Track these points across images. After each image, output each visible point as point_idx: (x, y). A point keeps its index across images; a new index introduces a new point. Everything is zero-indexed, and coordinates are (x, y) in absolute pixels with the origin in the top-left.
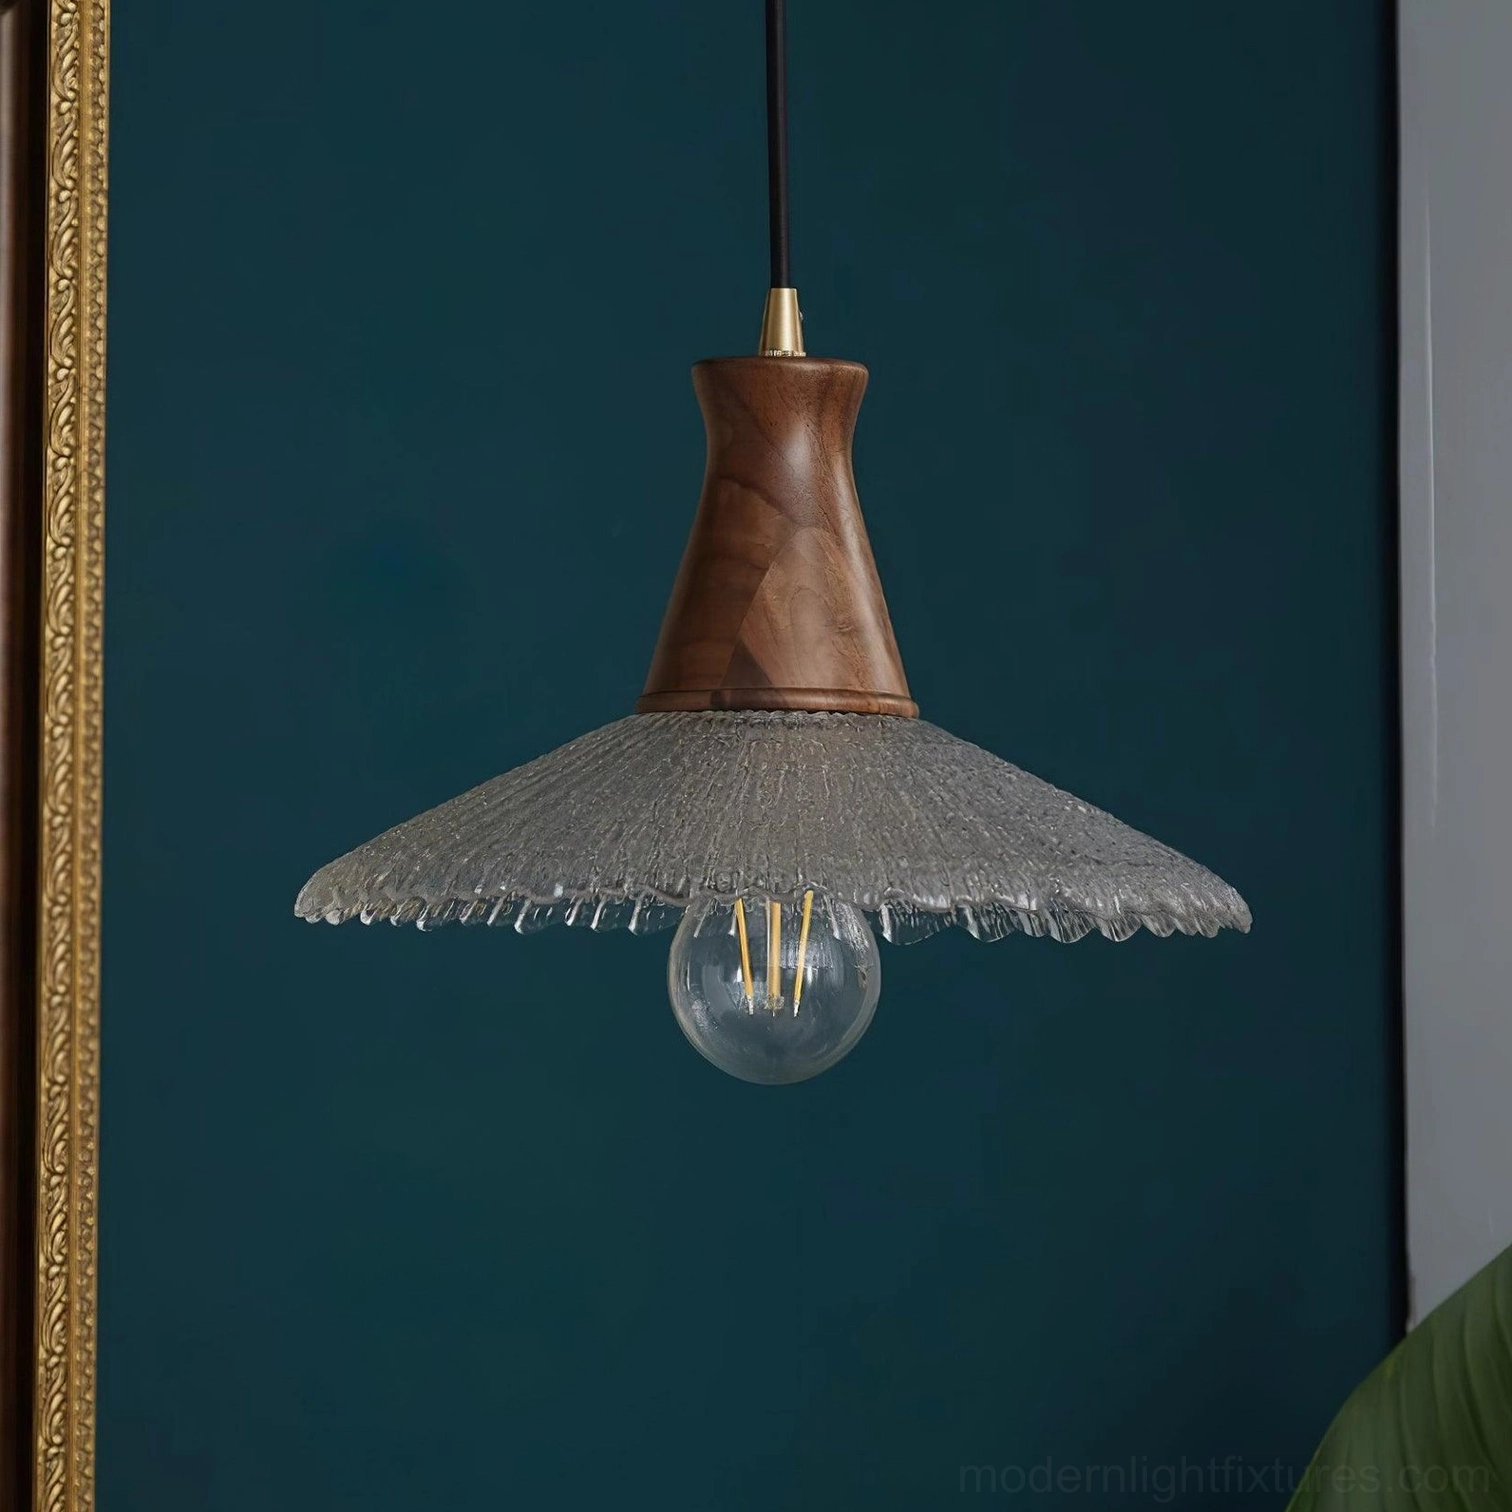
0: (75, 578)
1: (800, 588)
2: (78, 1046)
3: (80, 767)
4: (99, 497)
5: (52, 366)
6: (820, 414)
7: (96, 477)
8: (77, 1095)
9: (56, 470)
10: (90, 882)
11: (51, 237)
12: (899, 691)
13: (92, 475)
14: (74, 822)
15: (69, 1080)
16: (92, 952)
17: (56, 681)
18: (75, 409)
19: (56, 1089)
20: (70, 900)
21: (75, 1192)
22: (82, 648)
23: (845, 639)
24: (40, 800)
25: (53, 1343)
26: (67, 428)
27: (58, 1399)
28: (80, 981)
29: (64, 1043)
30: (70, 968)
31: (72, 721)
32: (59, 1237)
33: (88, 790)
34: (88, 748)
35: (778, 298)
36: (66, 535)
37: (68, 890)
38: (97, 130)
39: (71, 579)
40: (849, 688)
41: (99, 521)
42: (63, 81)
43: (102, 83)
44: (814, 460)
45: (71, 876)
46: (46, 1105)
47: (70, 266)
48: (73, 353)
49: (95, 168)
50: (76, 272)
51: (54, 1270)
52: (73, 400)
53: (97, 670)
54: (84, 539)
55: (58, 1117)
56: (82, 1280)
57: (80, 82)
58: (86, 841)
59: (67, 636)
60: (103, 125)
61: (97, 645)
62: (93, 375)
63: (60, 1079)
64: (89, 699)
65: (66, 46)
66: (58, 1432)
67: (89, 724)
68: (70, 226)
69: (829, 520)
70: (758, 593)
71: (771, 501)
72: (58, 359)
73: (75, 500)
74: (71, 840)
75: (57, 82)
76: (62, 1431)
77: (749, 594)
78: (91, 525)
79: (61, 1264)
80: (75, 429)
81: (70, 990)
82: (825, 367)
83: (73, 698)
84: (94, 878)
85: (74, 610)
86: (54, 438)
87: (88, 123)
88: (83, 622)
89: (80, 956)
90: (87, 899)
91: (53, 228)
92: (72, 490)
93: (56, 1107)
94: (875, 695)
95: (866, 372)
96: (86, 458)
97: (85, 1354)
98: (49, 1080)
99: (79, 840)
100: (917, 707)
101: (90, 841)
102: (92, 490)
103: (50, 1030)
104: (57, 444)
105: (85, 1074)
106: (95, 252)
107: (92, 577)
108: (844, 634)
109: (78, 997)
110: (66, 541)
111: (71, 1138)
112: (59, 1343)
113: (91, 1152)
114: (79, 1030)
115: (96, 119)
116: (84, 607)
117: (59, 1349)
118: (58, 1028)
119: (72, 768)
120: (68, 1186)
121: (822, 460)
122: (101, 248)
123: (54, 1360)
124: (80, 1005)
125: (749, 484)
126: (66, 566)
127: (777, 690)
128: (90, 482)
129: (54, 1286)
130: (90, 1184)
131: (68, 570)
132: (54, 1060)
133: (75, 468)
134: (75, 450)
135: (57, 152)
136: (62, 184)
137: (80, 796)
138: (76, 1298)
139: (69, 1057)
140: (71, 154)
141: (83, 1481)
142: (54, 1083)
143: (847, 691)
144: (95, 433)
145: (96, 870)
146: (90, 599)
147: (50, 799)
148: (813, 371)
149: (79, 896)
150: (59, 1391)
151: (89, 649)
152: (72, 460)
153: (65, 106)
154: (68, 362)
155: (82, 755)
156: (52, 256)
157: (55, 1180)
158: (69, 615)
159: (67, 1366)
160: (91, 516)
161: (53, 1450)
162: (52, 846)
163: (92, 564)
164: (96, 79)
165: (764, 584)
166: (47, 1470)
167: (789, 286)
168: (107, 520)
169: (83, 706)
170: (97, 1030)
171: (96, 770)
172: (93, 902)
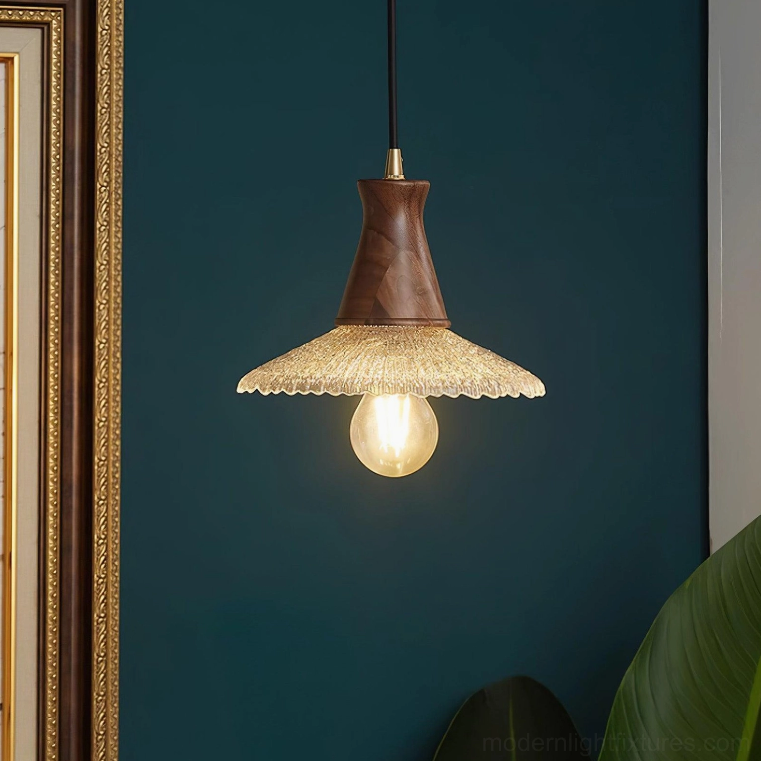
0: (109, 239)
1: (402, 276)
2: (111, 443)
3: (112, 321)
4: (120, 203)
5: (99, 147)
6: (410, 202)
7: (119, 194)
8: (111, 465)
9: (101, 193)
10: (116, 371)
11: (98, 90)
12: (442, 317)
13: (117, 193)
14: (109, 345)
15: (107, 458)
16: (118, 402)
17: (101, 284)
18: (109, 166)
19: (102, 463)
20: (107, 380)
21: (110, 508)
22: (113, 269)
23: (420, 296)
24: (95, 336)
25: (101, 573)
26: (106, 174)
27: (103, 597)
28: (112, 414)
29: (105, 443)
30: (108, 410)
31: (108, 301)
32: (103, 527)
33: (115, 331)
34: (115, 313)
35: (393, 152)
36: (105, 221)
37: (106, 376)
38: (118, 41)
39: (108, 240)
40: (422, 317)
41: (120, 213)
42: (103, 21)
43: (120, 20)
44: (407, 222)
45: (108, 369)
46: (97, 470)
47: (106, 103)
48: (108, 141)
49: (118, 58)
50: (109, 105)
51: (101, 541)
52: (108, 162)
53: (119, 279)
54: (113, 221)
55: (102, 475)
56: (113, 545)
57: (110, 21)
58: (115, 353)
59: (106, 265)
60: (121, 39)
61: (119, 268)
62: (117, 149)
63: (103, 458)
64: (116, 291)
65: (105, 6)
66: (103, 612)
67: (116, 302)
68: (106, 85)
69: (413, 247)
70: (384, 278)
71: (389, 239)
72: (101, 144)
73: (109, 205)
74: (108, 354)
75: (101, 22)
76: (105, 611)
77: (380, 279)
78: (116, 215)
79: (104, 539)
80: (109, 174)
81: (107, 419)
82: (411, 184)
83: (108, 291)
84: (118, 370)
85: (109, 253)
86: (100, 179)
87: (114, 39)
88: (113, 257)
89: (112, 404)
90: (115, 379)
91: (99, 86)
92: (108, 201)
93: (101, 471)
94: (432, 320)
95: (429, 184)
96: (114, 185)
97: (114, 578)
98: (98, 459)
99: (112, 353)
100: (450, 323)
101: (116, 353)
102: (117, 200)
103: (99, 437)
104: (101, 182)
105: (114, 455)
106: (117, 95)
107: (116, 238)
108: (420, 295)
109: (111, 422)
110: (105, 223)
111: (108, 484)
112: (103, 574)
113: (117, 489)
114: (112, 436)
115: (118, 36)
116: (113, 251)
117: (103, 576)
118: (102, 436)
119: (108, 323)
120: (107, 505)
121: (411, 222)
122: (121, 93)
123: (101, 580)
124: (112, 425)
125: (381, 233)
126: (105, 234)
127: (392, 319)
128: (116, 196)
129: (101, 548)
130: (117, 504)
131: (106, 236)
132: (100, 450)
133: (109, 191)
134: (109, 183)
135: (101, 53)
136: (103, 66)
137: (112, 334)
138: (111, 553)
139: (107, 449)
140: (107, 54)
141: (114, 632)
142: (101, 460)
143: (422, 319)
144: (118, 174)
145: (119, 366)
146: (116, 247)
147: (99, 336)
148: (407, 186)
149: (112, 377)
150: (103, 594)
151: (116, 269)
152: (108, 188)
153: (104, 32)
154: (106, 145)
155: (113, 316)
156: (98, 98)
157: (101, 502)
158: (107, 256)
159: (107, 583)
160: (117, 211)
161: (101, 620)
162: (100, 357)
163: (117, 232)
164: (118, 19)
165: (386, 274)
166: (98, 628)
167: (397, 148)
168: (123, 213)
169: (113, 294)
170: (120, 436)
171: (119, 322)
172: (118, 380)
